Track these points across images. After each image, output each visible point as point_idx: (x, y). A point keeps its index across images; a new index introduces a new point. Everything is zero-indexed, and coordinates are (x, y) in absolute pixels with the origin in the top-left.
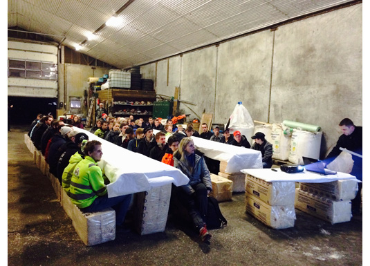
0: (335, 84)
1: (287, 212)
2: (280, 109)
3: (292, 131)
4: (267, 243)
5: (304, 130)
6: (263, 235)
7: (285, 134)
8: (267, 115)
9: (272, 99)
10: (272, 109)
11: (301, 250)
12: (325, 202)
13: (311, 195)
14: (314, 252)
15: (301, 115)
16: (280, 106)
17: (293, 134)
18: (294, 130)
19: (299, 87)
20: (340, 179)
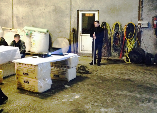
0: (54, 5)
1: (47, 80)
2: (21, 19)
3: (31, 33)
4: (40, 103)
5: (39, 32)
6: (36, 98)
7: (27, 35)
8: (11, 23)
9: (14, 13)
10: (15, 19)
11: (60, 99)
12: (64, 70)
13: (56, 68)
14: (67, 98)
15: (35, 23)
16: (20, 17)
17: (32, 35)
18: (33, 32)
19: (33, 6)
20: (71, 57)
